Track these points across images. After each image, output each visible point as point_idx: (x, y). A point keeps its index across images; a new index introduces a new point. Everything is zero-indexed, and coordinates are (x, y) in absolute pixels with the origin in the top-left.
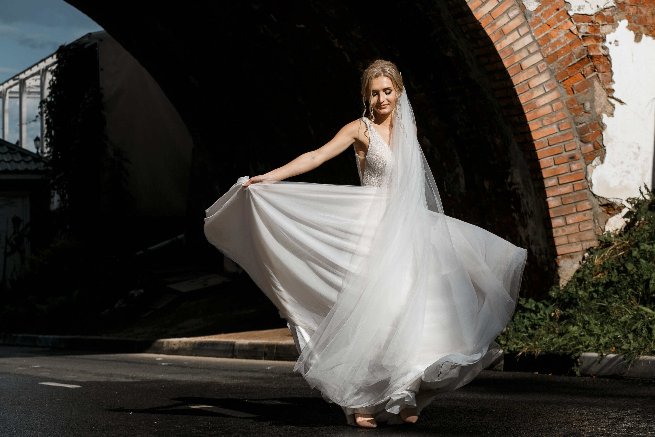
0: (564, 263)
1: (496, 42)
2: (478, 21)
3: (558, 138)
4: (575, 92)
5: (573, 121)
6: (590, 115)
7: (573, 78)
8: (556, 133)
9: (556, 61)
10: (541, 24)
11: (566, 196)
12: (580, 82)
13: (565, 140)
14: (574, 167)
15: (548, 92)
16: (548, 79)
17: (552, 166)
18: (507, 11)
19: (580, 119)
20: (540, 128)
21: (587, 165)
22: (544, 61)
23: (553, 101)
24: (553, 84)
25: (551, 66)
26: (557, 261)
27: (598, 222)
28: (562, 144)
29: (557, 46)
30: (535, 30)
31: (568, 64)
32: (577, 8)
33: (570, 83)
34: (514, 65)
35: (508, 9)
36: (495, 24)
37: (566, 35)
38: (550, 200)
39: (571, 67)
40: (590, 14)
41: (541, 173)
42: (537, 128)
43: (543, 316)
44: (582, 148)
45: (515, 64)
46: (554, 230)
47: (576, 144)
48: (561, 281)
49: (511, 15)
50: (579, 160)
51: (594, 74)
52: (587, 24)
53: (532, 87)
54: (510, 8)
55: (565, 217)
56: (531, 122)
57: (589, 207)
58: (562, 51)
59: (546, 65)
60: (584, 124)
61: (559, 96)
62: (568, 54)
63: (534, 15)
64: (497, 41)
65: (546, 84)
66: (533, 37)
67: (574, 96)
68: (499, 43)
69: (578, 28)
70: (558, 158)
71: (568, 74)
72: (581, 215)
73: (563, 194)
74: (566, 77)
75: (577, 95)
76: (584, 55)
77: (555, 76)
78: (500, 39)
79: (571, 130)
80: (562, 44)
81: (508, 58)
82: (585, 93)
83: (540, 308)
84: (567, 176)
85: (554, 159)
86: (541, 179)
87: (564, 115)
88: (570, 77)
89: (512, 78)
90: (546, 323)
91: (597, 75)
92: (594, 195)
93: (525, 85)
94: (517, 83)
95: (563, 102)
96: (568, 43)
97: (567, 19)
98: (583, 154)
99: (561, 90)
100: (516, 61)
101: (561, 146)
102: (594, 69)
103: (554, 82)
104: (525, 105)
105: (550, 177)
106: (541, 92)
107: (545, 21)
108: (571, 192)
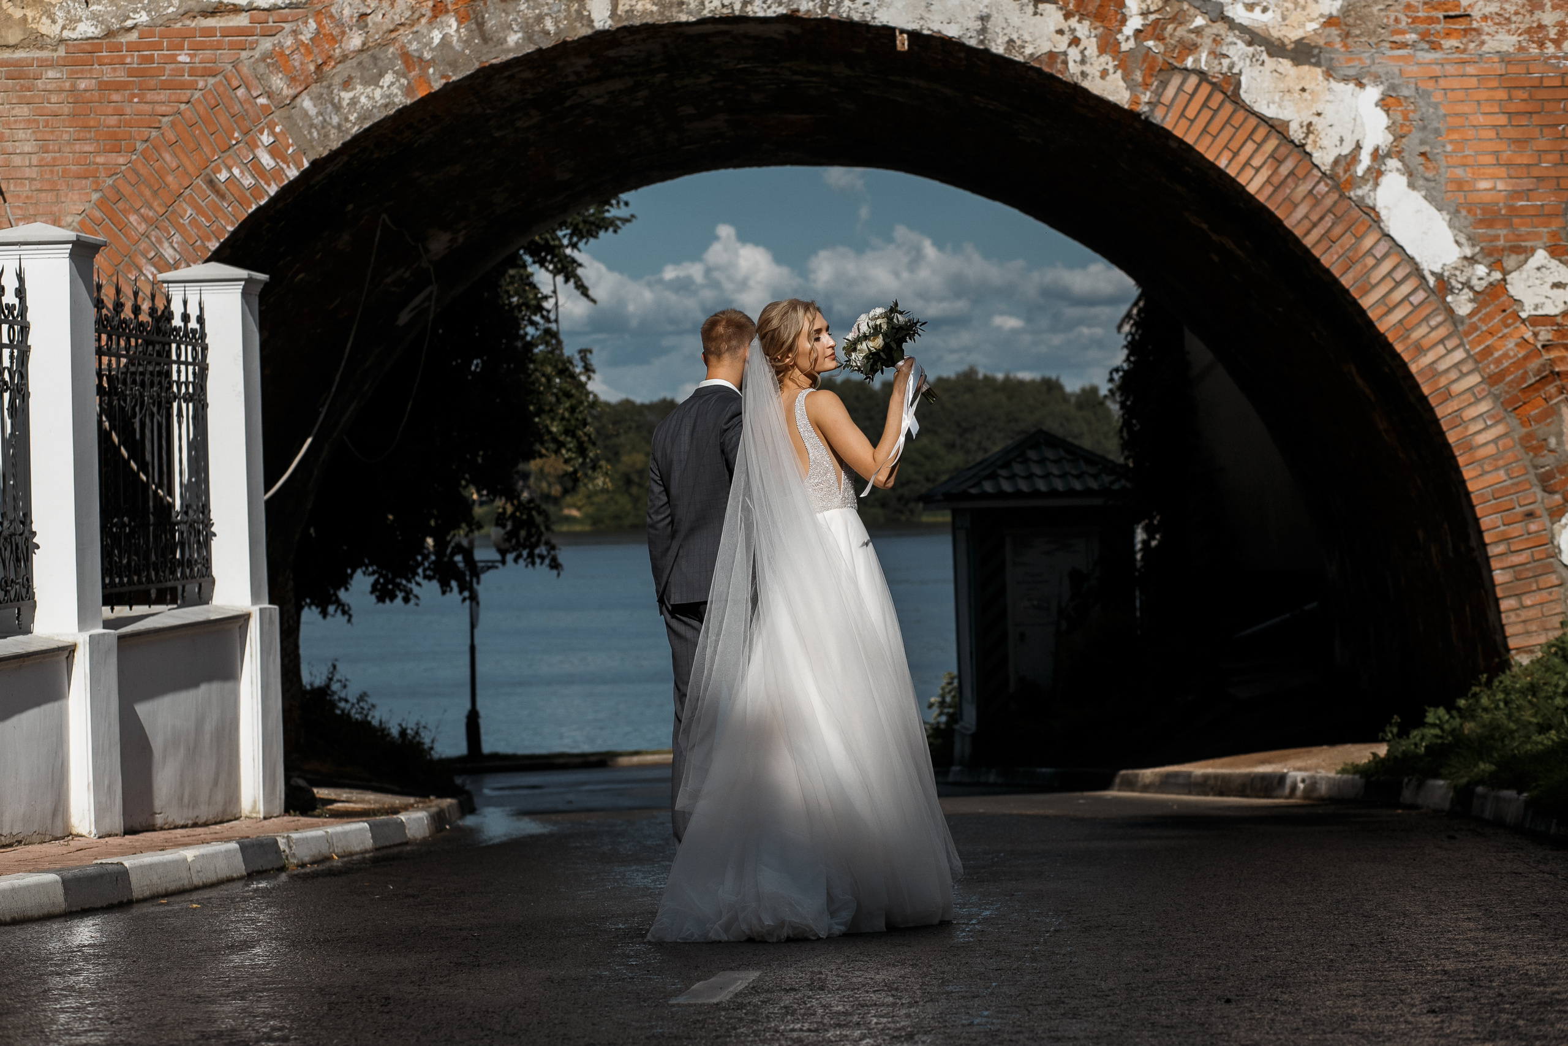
1: (1409, 361)
2: (1382, 335)
3: (1507, 488)
4: (1533, 423)
5: (1530, 464)
6: (1557, 455)
7: (1529, 404)
8: (1505, 481)
9: (1502, 382)
10: (1478, 333)
11: (1521, 568)
12: (1541, 409)
13: (1518, 490)
14: (1533, 527)
15: (1491, 425)
16: (1491, 407)
17: (1499, 527)
18: (1426, 319)
19: (1540, 461)
20: (1479, 475)
21: (1553, 524)
22: (1484, 384)
23: (1498, 438)
24: (1498, 414)
25: (1495, 390)
26: (1508, 657)
28: (1514, 497)
29: (1504, 361)
30: (1470, 342)
31: (1520, 385)
32: (1533, 306)
33: (1525, 411)
34: (1438, 391)
35: (1428, 315)
36: (1408, 337)
37: (1517, 345)
38: (1496, 575)
39: (1525, 390)
40: (1552, 313)
41: (1482, 537)
42: (1474, 476)
44: (1546, 501)
45: (1439, 389)
46: (1503, 616)
47: (1535, 496)
49: (1433, 323)
50: (1540, 517)
51: (1562, 397)
52: (1549, 328)
53: (1465, 419)
54: (1432, 313)
55: (1518, 596)
57: (1557, 582)
58: (1512, 368)
59: (1487, 389)
60: (1547, 468)
61: (1508, 430)
62: (1521, 372)
63: (1467, 321)
64: (1412, 360)
65: (1488, 414)
66: (1467, 352)
67: (1530, 429)
68: (1414, 362)
69: (1536, 335)
70: (1508, 515)
71: (1521, 399)
72: (1544, 593)
73: (1517, 566)
74: (1518, 403)
75: (1536, 427)
76: (1545, 371)
77: (1502, 403)
78: (1416, 356)
79: (1528, 476)
80: (1511, 358)
81: (1428, 382)
82: (1548, 425)
84: (1522, 540)
85: (1502, 516)
86: (1482, 545)
87: (1516, 456)
88: (1525, 403)
89: (1436, 408)
92: (1565, 566)
93: (1456, 418)
94: (1443, 416)
95: (1513, 439)
96: (1520, 356)
97: (1518, 324)
98: (1547, 509)
99: (1512, 422)
100: (1441, 385)
101: (1512, 500)
102: (1561, 390)
103: (1500, 409)
104: (1456, 446)
105: (1495, 543)
106: (1480, 425)
107: (1484, 328)
108: (1528, 563)
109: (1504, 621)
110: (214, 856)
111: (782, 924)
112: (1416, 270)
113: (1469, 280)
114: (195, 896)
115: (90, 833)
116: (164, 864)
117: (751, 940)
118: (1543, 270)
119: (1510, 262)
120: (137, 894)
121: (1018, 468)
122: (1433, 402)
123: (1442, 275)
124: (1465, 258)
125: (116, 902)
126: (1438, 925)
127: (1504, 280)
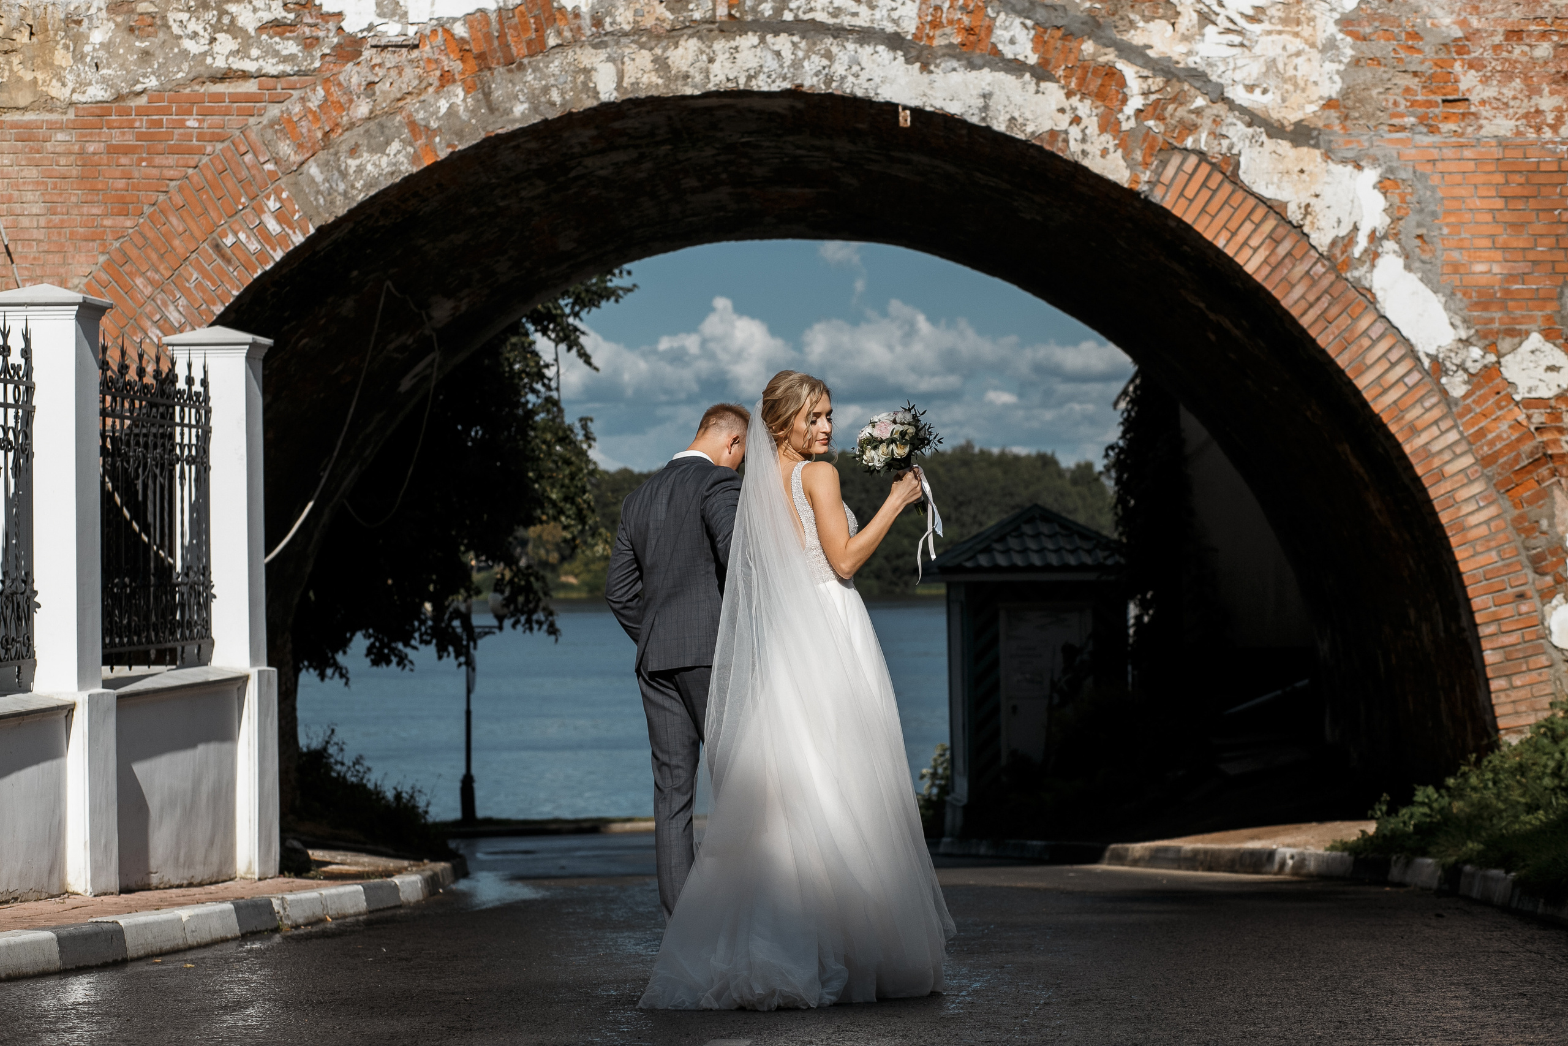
1: (1402, 442)
2: (1377, 415)
3: (1498, 569)
4: (1525, 505)
5: (1522, 546)
6: (1548, 537)
7: (1522, 486)
8: (1497, 562)
9: (1495, 463)
10: (1472, 414)
11: (1511, 648)
12: (1533, 491)
13: (1510, 572)
14: (1524, 608)
15: (1484, 506)
16: (1484, 489)
17: (1490, 608)
18: (1421, 400)
19: (1532, 542)
20: (1471, 556)
21: (1544, 605)
22: (1477, 465)
23: (1491, 519)
24: (1491, 495)
25: (1488, 471)
27: (1561, 684)
28: (1505, 578)
29: (1497, 443)
30: (1463, 423)
31: (1514, 468)
32: (1526, 389)
33: (1517, 493)
34: (1432, 472)
35: (1422, 397)
36: (1402, 418)
37: (1511, 427)
38: (1486, 655)
39: (1518, 472)
40: (1546, 396)
41: (1473, 618)
44: (1537, 583)
46: (1493, 696)
47: (1527, 578)
49: (1427, 404)
50: (1531, 598)
51: (1555, 479)
52: (1543, 411)
53: (1458, 500)
54: (1426, 394)
55: (1508, 676)
56: (1459, 548)
57: (1547, 663)
58: (1505, 450)
59: (1480, 470)
60: (1539, 550)
61: (1500, 511)
62: (1514, 454)
63: (1461, 403)
64: (1406, 441)
65: (1480, 495)
66: (1461, 433)
67: (1522, 511)
68: (1408, 443)
69: (1529, 417)
70: (1499, 596)
71: (1513, 481)
72: (1534, 673)
73: (1507, 646)
74: (1510, 485)
75: (1528, 509)
76: (1537, 453)
77: (1495, 485)
78: (1410, 437)
79: (1519, 558)
80: (1504, 440)
81: (1421, 462)
82: (1541, 507)
84: (1513, 621)
85: (1493, 597)
86: (1473, 626)
87: (1508, 538)
88: (1517, 485)
89: (1430, 489)
91: (1559, 481)
92: (1556, 647)
93: (1449, 499)
94: (1437, 496)
95: (1505, 520)
96: (1513, 438)
97: (1512, 406)
98: (1538, 591)
99: (1504, 503)
100: (1435, 466)
101: (1503, 581)
102: (1554, 473)
103: (1492, 491)
104: (1448, 526)
105: (1487, 623)
106: (1472, 507)
107: (1478, 410)
108: (1519, 644)
109: (1494, 701)
110: (208, 916)
111: (773, 993)
112: (1412, 352)
113: (1463, 362)
114: (189, 956)
115: (86, 891)
116: (159, 924)
117: (742, 1009)
118: (1538, 353)
119: (1505, 344)
120: (131, 953)
121: (1013, 543)
122: (1426, 482)
123: (1437, 357)
124: (1460, 340)
125: (111, 960)
126: (1426, 1004)
127: (1499, 362)
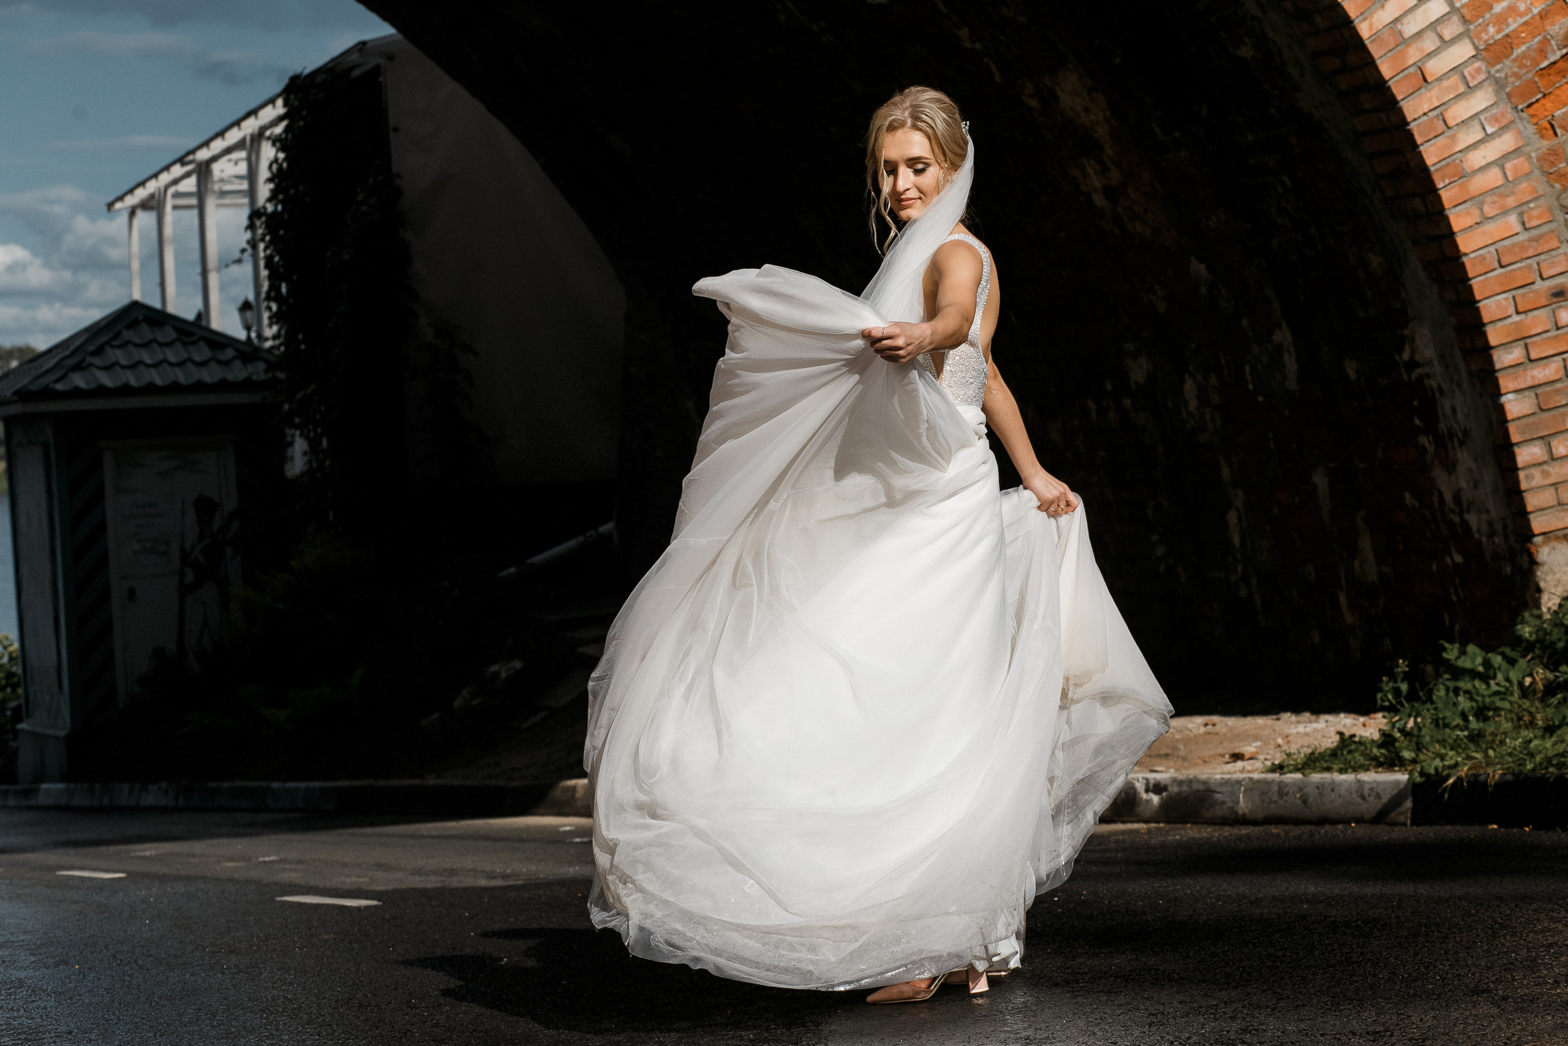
0: (1549, 554)
1: (1357, 17)
3: (1522, 247)
4: (1559, 131)
5: (1556, 204)
7: (1552, 97)
8: (1517, 234)
9: (1507, 57)
11: (1548, 389)
13: (1540, 251)
14: (1565, 316)
15: (1493, 134)
16: (1492, 102)
17: (1510, 316)
20: (1477, 223)
22: (1478, 60)
23: (1506, 157)
24: (1503, 115)
25: (1497, 71)
26: (1533, 550)
28: (1532, 262)
29: (1510, 20)
31: (1538, 65)
33: (1546, 110)
34: (1406, 72)
38: (1510, 401)
39: (1545, 72)
41: (1484, 335)
42: (1468, 225)
43: (1504, 687)
45: (1407, 68)
46: (1522, 475)
48: (1545, 598)
53: (1451, 123)
55: (1545, 440)
56: (1453, 211)
58: (1523, 32)
59: (1484, 69)
61: (1520, 144)
62: (1537, 40)
64: (1362, 14)
65: (1486, 115)
66: (1450, 2)
67: (1555, 141)
68: (1365, 19)
70: (1524, 295)
71: (1538, 87)
73: (1540, 385)
74: (1536, 94)
75: (1564, 137)
77: (1509, 95)
78: (1369, 8)
79: (1553, 226)
80: (1521, 15)
81: (1389, 55)
83: (1496, 666)
84: (1549, 338)
85: (1514, 298)
86: (1485, 350)
87: (1535, 190)
88: (1544, 96)
89: (1402, 103)
90: (1511, 702)
93: (1435, 121)
94: (1416, 116)
95: (1529, 157)
96: (1535, 11)
99: (1525, 127)
100: (1411, 62)
101: (1530, 267)
103: (1505, 108)
104: (1437, 170)
105: (1506, 345)
106: (1474, 134)
108: (1559, 380)
109: (1524, 485)
121: (116, 355)
122: (1398, 91)
